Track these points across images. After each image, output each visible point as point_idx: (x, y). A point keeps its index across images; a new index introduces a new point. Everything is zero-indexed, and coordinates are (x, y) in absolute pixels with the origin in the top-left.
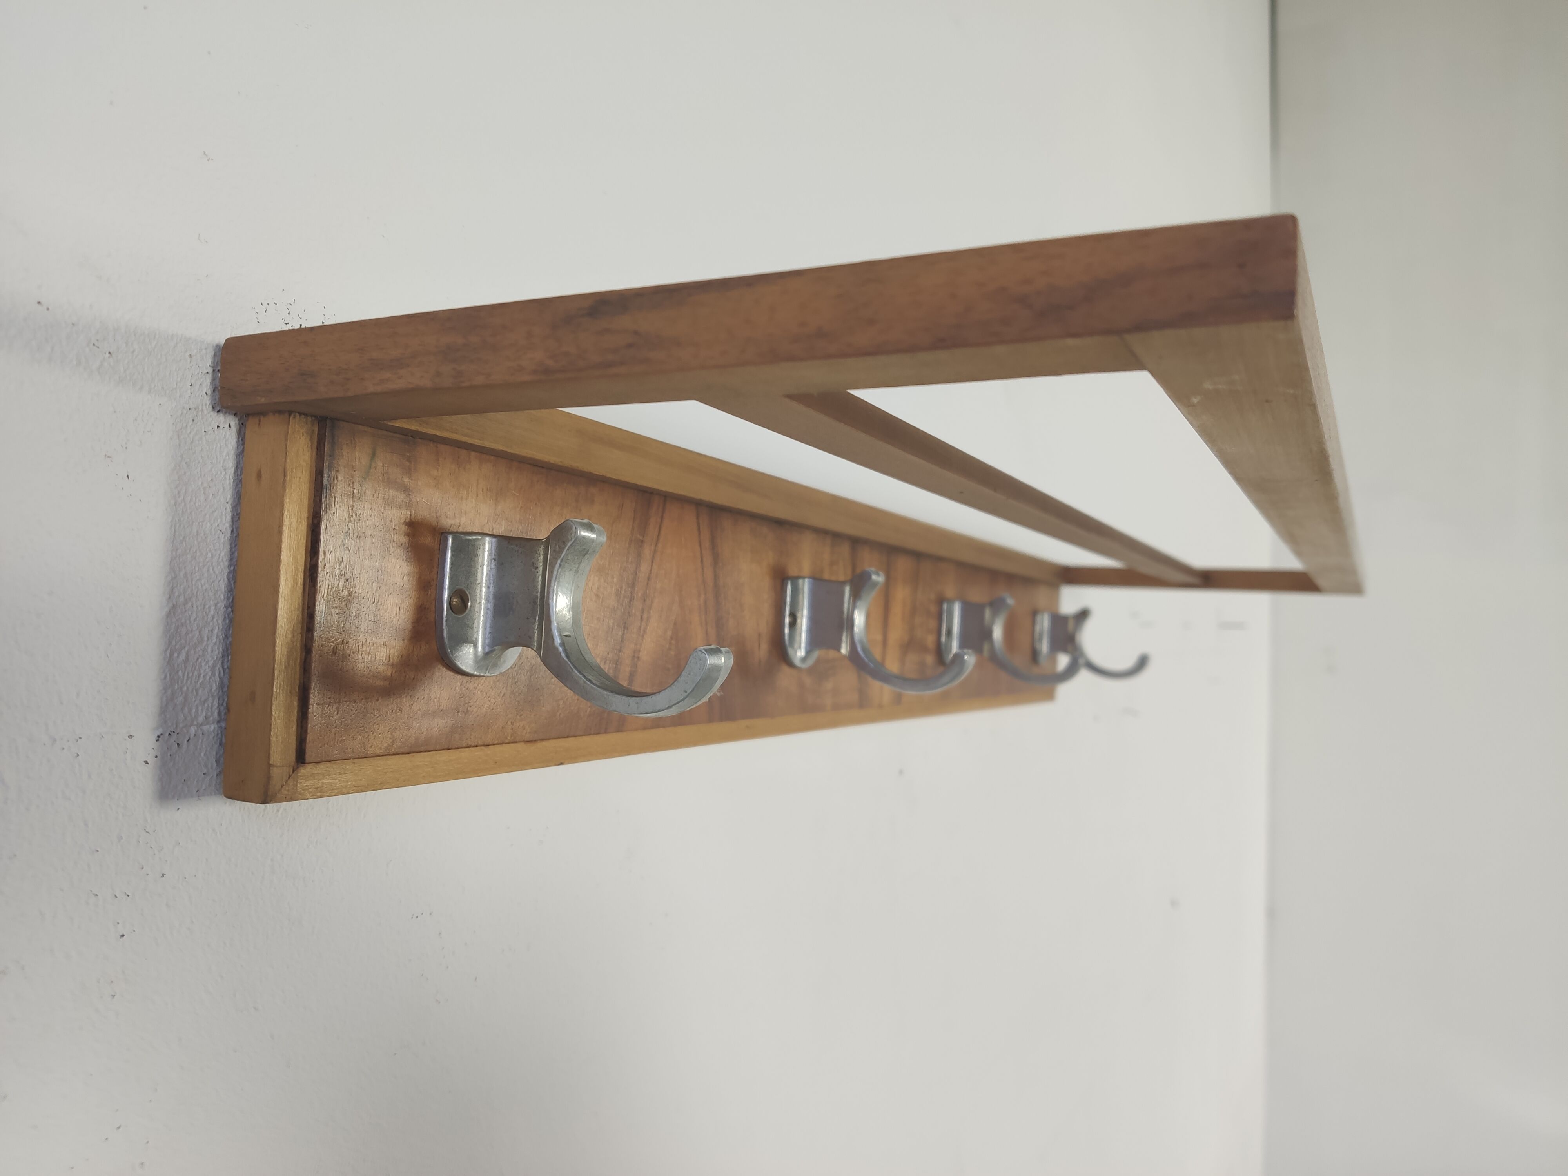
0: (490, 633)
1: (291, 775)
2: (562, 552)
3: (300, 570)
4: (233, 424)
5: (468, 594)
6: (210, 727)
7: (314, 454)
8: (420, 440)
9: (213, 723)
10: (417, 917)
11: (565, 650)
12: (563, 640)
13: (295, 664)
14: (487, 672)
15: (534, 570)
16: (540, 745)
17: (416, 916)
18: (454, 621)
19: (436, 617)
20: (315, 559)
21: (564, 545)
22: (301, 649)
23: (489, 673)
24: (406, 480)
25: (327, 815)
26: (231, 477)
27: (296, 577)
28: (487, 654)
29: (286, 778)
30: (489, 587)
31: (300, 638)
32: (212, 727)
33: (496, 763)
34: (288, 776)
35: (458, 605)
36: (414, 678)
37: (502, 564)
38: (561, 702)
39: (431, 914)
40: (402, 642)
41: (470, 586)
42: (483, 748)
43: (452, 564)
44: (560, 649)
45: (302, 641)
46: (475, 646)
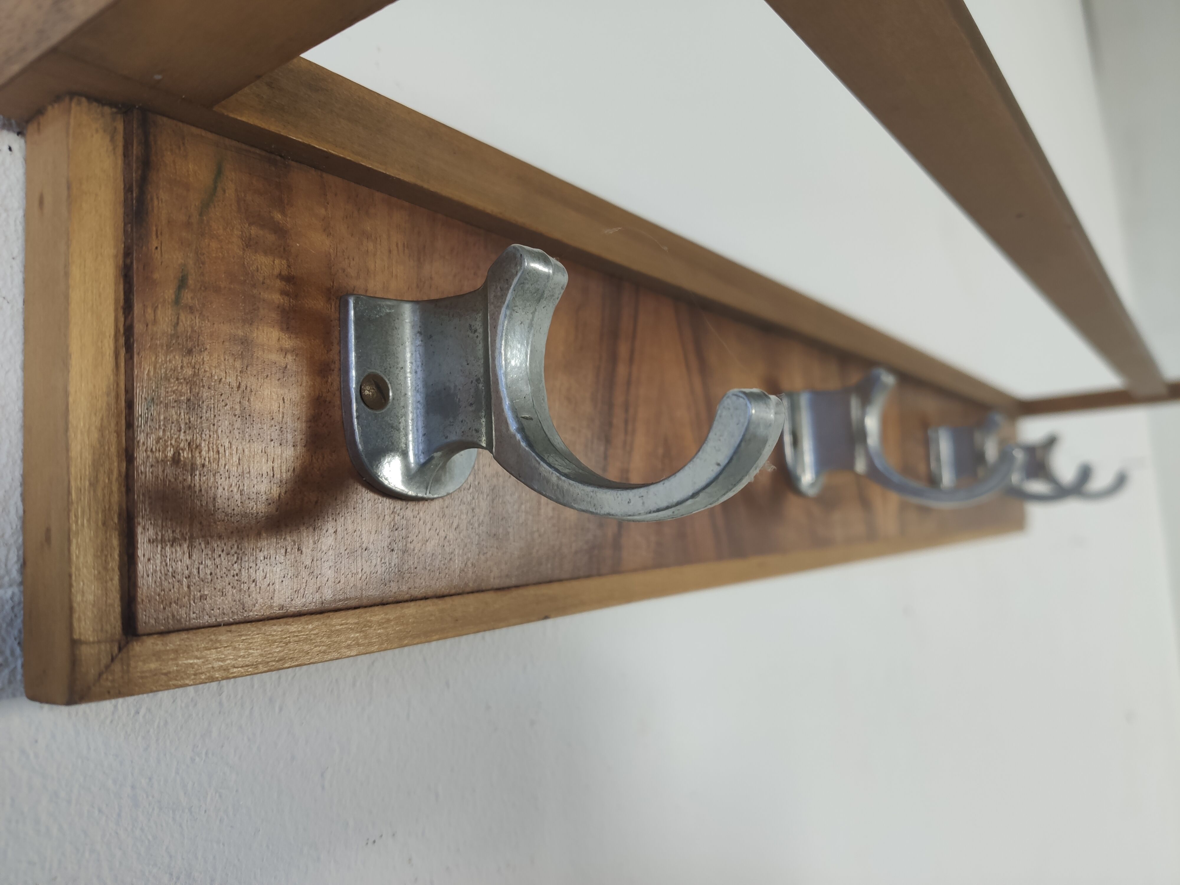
0: (424, 435)
1: (117, 656)
2: (507, 295)
3: (108, 334)
4: (15, 147)
5: (387, 381)
6: (6, 592)
7: (120, 162)
8: (293, 163)
9: (11, 585)
10: (374, 842)
11: (526, 438)
12: (522, 424)
13: (109, 479)
14: (428, 492)
15: (471, 335)
16: (515, 593)
17: (373, 840)
18: (370, 418)
19: (344, 414)
20: (130, 317)
21: (508, 284)
22: (119, 456)
23: (430, 493)
24: (278, 216)
25: (220, 713)
26: (18, 222)
27: (100, 344)
28: (423, 467)
29: (105, 661)
30: (416, 372)
31: (115, 439)
32: (9, 593)
33: (457, 620)
34: (110, 657)
35: (373, 395)
36: (316, 502)
37: (431, 337)
38: (536, 535)
39: (394, 835)
40: (293, 449)
41: (389, 371)
42: (436, 600)
43: (357, 338)
44: (518, 437)
45: (119, 443)
46: (404, 454)
